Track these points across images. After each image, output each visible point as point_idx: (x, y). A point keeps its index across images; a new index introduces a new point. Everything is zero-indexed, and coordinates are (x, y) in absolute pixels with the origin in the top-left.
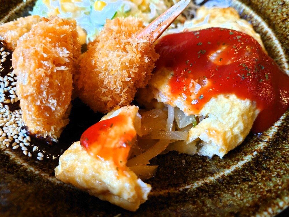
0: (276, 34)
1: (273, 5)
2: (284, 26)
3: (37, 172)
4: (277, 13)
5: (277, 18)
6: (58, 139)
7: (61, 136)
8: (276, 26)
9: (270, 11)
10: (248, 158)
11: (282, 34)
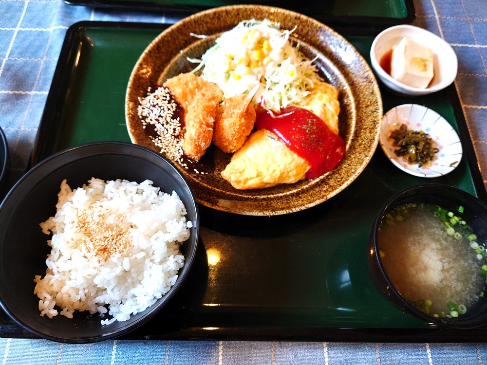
0: (357, 115)
1: (366, 91)
2: (365, 111)
3: (187, 174)
4: (365, 98)
5: (364, 103)
6: (199, 160)
7: (201, 159)
8: (361, 109)
9: (363, 95)
10: (295, 191)
11: (361, 117)
